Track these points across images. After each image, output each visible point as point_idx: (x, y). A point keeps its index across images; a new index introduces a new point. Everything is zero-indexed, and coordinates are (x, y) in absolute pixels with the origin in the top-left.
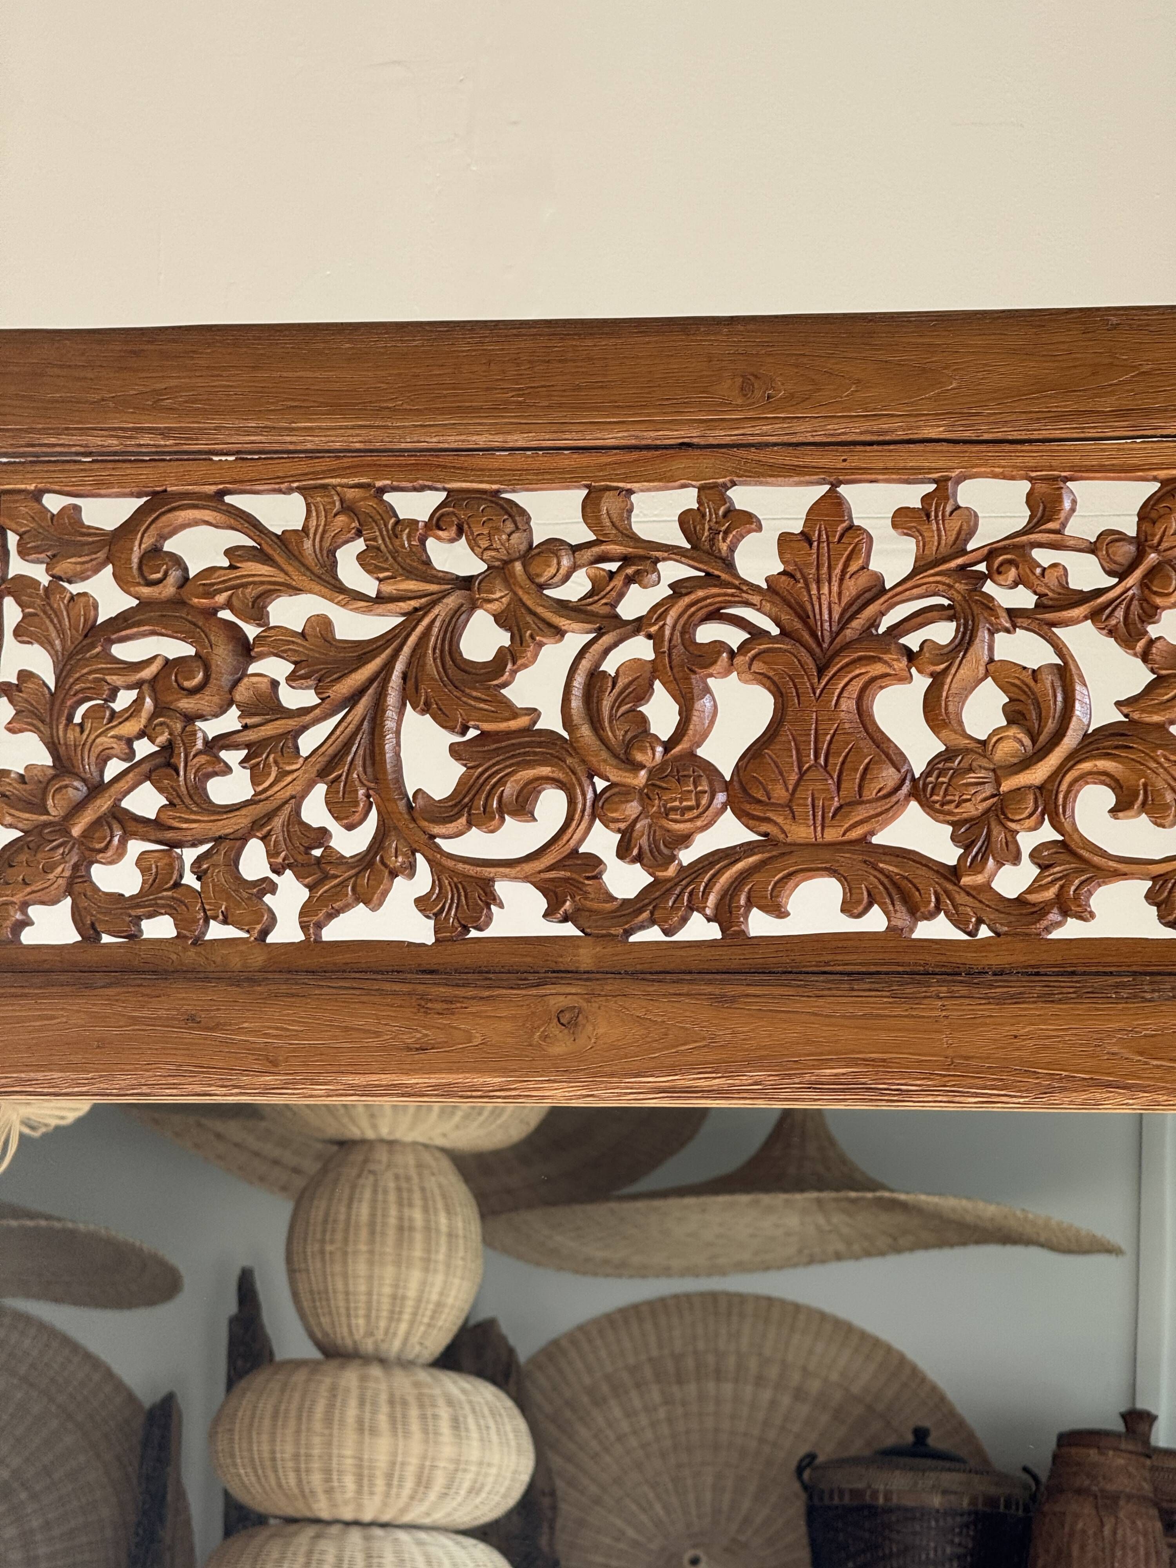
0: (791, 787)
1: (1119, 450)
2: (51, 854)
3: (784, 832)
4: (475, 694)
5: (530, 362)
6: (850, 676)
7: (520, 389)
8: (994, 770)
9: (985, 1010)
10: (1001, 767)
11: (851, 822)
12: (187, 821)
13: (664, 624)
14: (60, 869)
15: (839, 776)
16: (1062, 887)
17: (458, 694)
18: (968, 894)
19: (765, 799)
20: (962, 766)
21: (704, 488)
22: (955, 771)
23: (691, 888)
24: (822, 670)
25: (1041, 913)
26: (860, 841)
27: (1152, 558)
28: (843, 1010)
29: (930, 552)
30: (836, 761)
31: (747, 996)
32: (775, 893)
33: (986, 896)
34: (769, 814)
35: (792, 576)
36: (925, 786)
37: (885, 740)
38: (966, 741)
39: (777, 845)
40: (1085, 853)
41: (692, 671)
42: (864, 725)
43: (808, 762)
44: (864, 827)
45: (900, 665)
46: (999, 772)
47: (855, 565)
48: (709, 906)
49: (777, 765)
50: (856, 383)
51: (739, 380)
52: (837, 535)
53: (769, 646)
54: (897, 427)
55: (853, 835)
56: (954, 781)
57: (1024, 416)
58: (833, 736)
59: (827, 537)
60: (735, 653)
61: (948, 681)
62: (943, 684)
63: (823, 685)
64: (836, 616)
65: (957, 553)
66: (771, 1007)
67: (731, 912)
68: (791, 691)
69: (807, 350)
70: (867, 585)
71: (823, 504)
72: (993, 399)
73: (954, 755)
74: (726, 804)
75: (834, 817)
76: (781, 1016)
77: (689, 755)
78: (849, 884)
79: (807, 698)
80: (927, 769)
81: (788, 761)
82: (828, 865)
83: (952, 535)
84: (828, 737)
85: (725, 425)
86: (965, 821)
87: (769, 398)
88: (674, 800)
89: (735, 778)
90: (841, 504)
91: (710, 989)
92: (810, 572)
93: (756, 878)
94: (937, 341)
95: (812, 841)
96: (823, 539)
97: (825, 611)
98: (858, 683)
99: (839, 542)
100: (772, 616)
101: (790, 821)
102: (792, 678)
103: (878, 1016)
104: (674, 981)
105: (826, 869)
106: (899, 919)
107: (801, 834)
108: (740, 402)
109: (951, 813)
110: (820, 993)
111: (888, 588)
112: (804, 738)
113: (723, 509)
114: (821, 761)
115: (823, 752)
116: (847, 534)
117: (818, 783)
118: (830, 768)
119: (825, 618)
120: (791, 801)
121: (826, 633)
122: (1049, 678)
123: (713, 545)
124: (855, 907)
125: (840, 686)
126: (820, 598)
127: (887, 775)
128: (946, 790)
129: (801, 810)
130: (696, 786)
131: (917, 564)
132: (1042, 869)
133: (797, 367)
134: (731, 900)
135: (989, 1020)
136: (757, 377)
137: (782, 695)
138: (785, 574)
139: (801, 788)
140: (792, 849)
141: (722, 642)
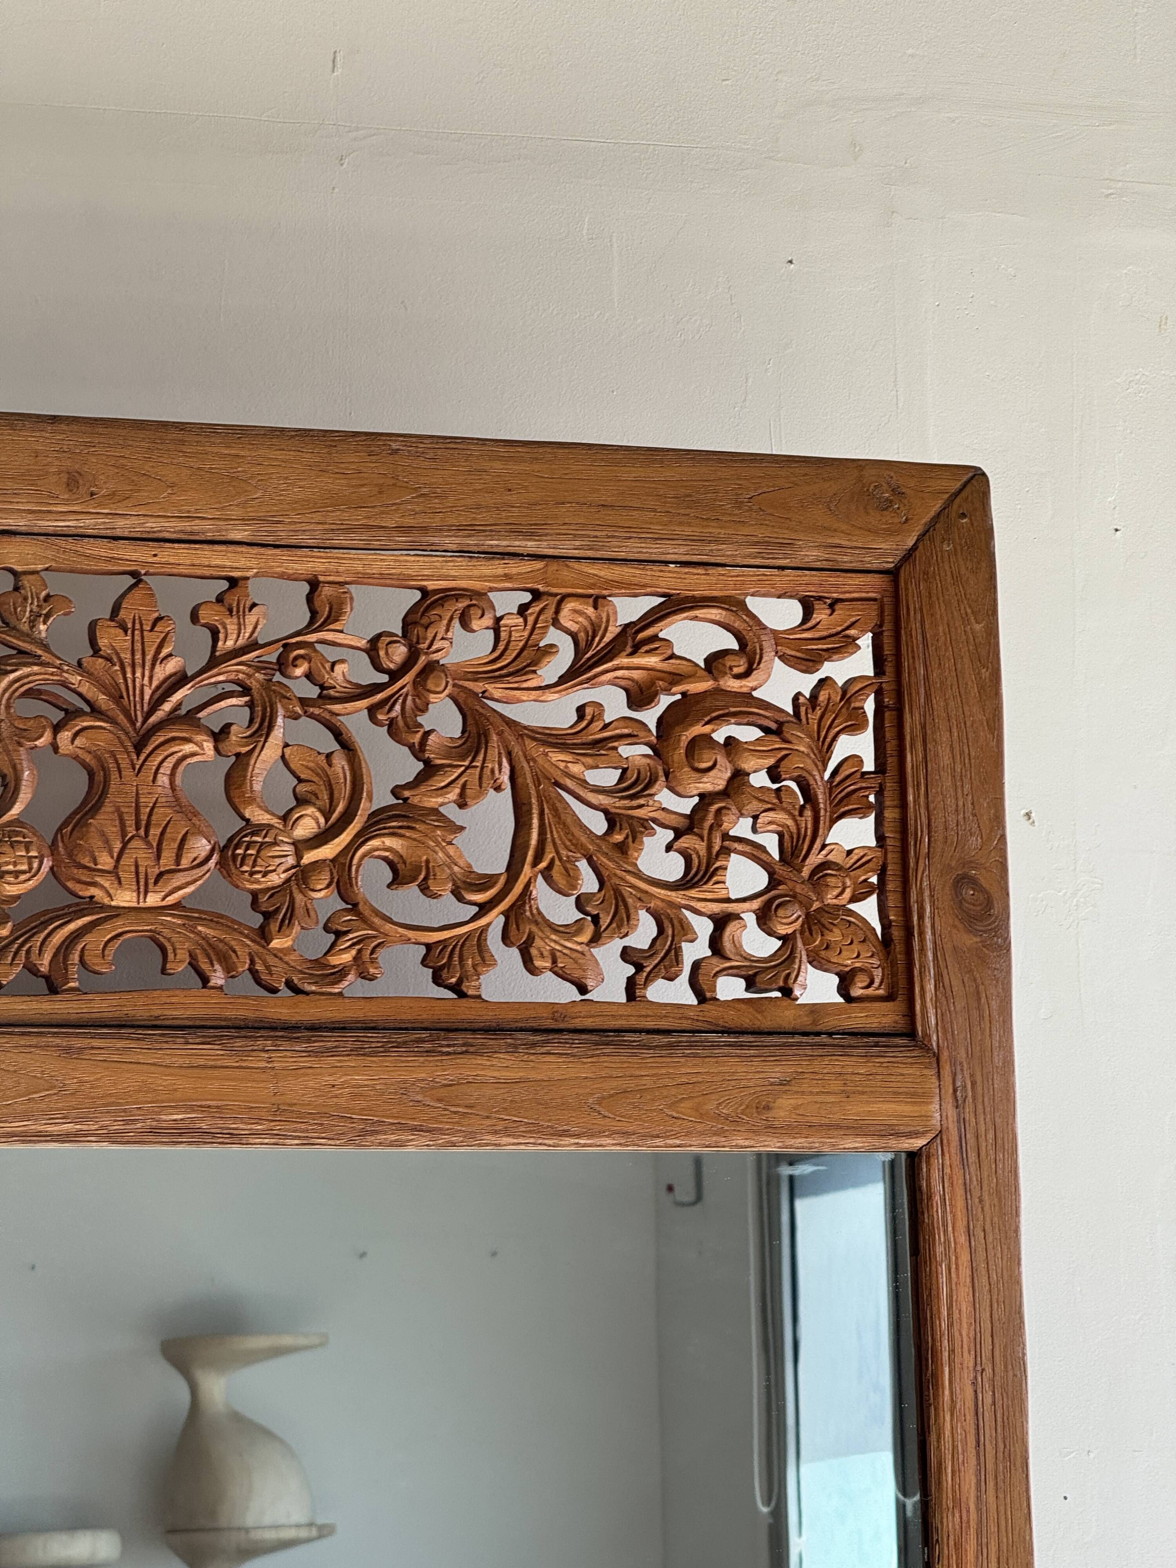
0: (115, 855)
1: (396, 561)
3: (110, 896)
6: (166, 753)
8: (293, 844)
9: (305, 1062)
10: (299, 841)
11: (170, 888)
15: (160, 844)
16: (359, 951)
18: (276, 956)
19: (91, 865)
20: (267, 840)
21: (25, 573)
22: (262, 844)
23: (28, 946)
24: (138, 748)
25: (341, 973)
26: (177, 906)
27: (422, 660)
28: (180, 1061)
29: (230, 643)
30: (155, 832)
31: (93, 1048)
32: (106, 952)
33: (291, 958)
34: (98, 879)
35: (108, 659)
36: (234, 857)
37: (196, 814)
38: (269, 817)
39: (103, 908)
40: (377, 921)
41: (20, 744)
42: (177, 800)
43: (131, 831)
44: (181, 893)
45: (209, 746)
46: (299, 845)
47: (165, 651)
48: (44, 964)
49: (103, 834)
50: (172, 486)
51: (64, 477)
52: (150, 623)
53: (91, 723)
54: (207, 529)
55: (171, 900)
56: (262, 853)
57: (320, 527)
58: (153, 808)
59: (141, 625)
60: (57, 728)
61: (252, 762)
62: (248, 764)
63: (140, 762)
64: (147, 697)
65: (253, 646)
66: (116, 1058)
67: (66, 969)
68: (112, 766)
69: (126, 452)
70: (173, 671)
71: (137, 593)
72: (294, 509)
73: (259, 829)
74: (52, 868)
75: (156, 882)
76: (124, 1066)
77: (17, 822)
78: (173, 945)
79: (128, 773)
80: (233, 842)
81: (113, 831)
82: (153, 927)
83: (249, 629)
84: (148, 810)
85: (50, 517)
86: (268, 889)
87: (92, 494)
88: (8, 863)
89: (60, 844)
90: (153, 595)
91: (58, 1041)
92: (126, 656)
93: (88, 938)
94: (242, 453)
95: (135, 905)
96: (137, 626)
97: (137, 692)
98: (172, 760)
99: (152, 630)
100: (89, 696)
101: (116, 886)
102: (113, 754)
103: (212, 1067)
104: (23, 1034)
105: (150, 931)
106: (218, 978)
107: (125, 898)
108: (66, 496)
109: (257, 882)
110: (158, 1046)
111: (189, 674)
112: (127, 810)
113: (43, 594)
114: (142, 832)
115: (144, 823)
116: (159, 624)
117: (139, 852)
118: (150, 838)
119: (137, 699)
120: (116, 867)
121: (139, 713)
122: (340, 763)
123: (34, 626)
124: (179, 966)
125: (156, 763)
126: (134, 681)
127: (201, 846)
128: (255, 861)
129: (127, 876)
130: (28, 851)
131: (217, 654)
132: (339, 934)
133: (117, 468)
134: (66, 958)
135: (310, 1071)
136: (81, 475)
137: (104, 769)
138: (102, 657)
139: (125, 856)
140: (118, 912)
141: (46, 718)
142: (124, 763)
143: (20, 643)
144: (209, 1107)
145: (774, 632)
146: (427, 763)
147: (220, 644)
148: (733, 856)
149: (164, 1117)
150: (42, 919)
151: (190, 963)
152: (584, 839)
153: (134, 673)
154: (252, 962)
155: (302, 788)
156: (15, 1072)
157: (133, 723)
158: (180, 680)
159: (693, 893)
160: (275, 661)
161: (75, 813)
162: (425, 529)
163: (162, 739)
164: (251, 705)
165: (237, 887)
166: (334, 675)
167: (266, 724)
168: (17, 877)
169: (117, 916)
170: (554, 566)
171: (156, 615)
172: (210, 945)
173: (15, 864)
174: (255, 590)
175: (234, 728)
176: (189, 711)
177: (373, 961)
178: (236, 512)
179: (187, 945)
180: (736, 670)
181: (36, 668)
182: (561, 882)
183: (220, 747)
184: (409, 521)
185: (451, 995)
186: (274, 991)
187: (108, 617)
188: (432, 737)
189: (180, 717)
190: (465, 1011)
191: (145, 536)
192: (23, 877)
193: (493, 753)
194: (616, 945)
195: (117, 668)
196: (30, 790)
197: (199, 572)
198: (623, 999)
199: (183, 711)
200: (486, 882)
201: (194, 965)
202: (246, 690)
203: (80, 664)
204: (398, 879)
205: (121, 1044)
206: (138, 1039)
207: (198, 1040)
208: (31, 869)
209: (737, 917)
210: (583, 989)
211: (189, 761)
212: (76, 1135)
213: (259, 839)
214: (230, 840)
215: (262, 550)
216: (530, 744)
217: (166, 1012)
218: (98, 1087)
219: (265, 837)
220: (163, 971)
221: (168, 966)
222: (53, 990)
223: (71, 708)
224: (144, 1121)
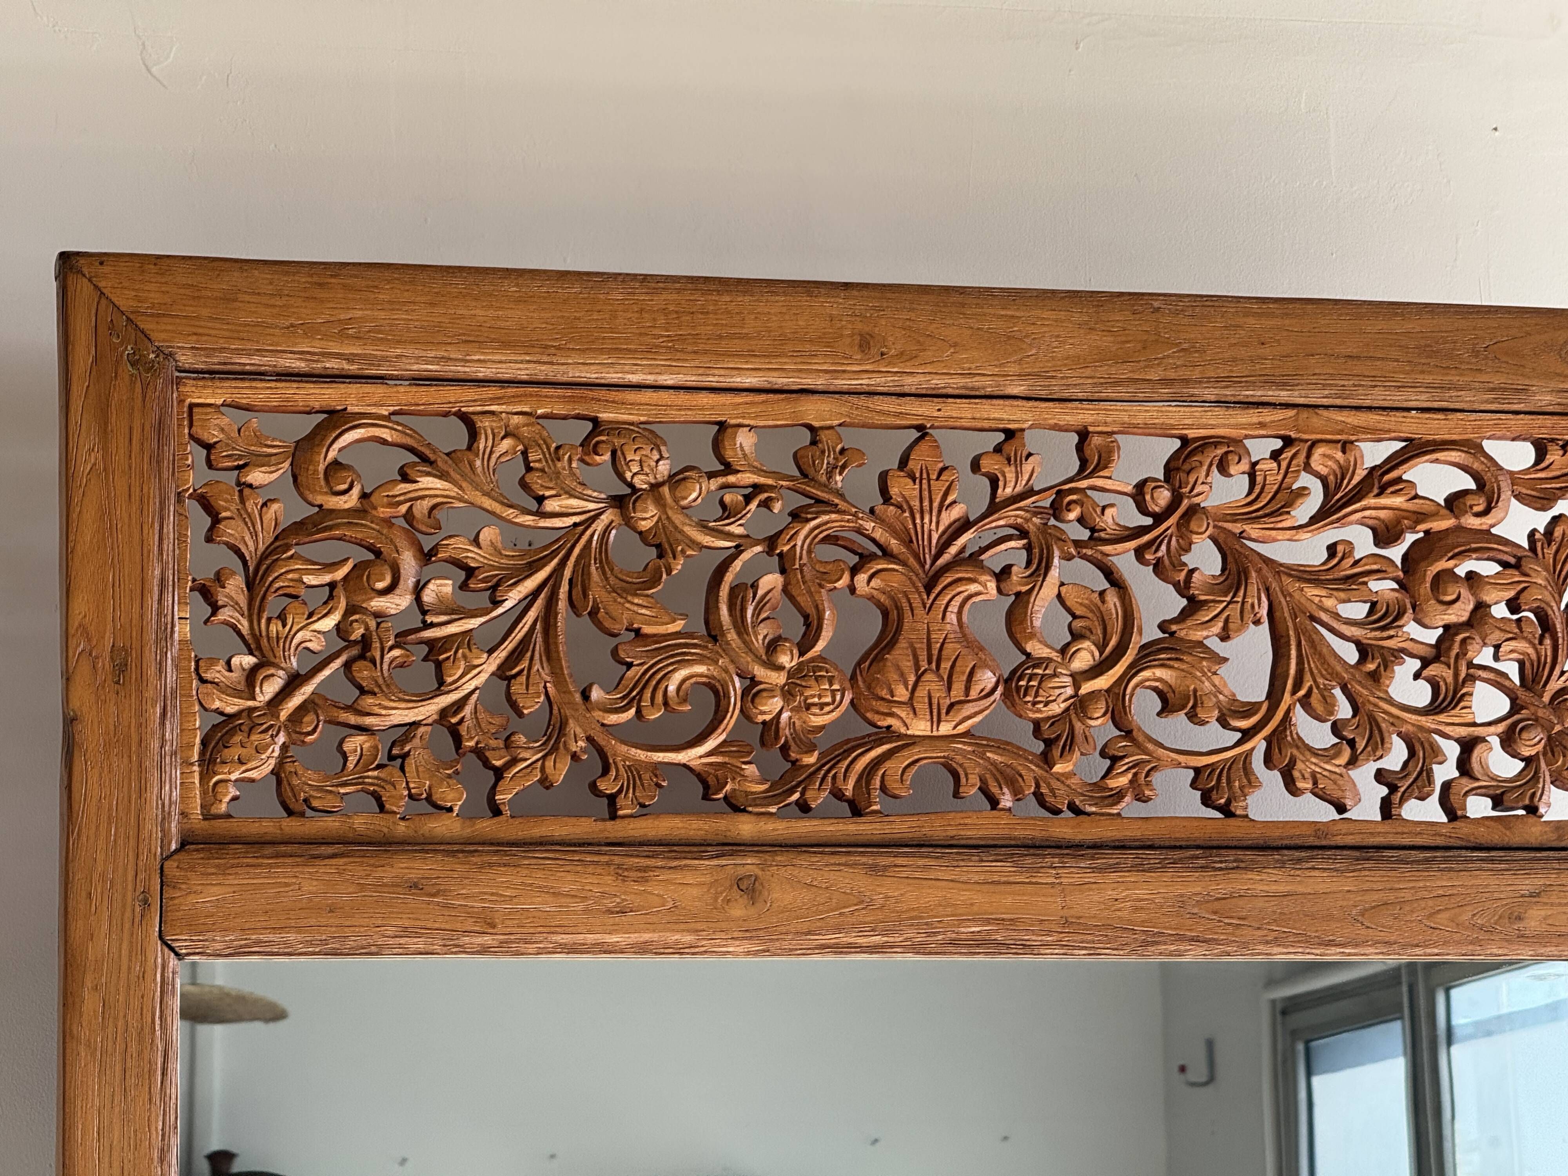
0: (910, 687)
1: (1158, 411)
2: (262, 736)
3: (906, 725)
4: (636, 601)
5: (677, 312)
6: (954, 593)
7: (668, 336)
8: (1071, 675)
9: (1090, 877)
10: (1076, 673)
11: (961, 717)
12: (386, 708)
13: (795, 545)
14: (270, 750)
15: (950, 676)
16: (1135, 775)
17: (622, 601)
18: (1058, 780)
19: (889, 697)
20: (1047, 672)
21: (822, 428)
22: (1043, 676)
23: (833, 772)
24: (929, 588)
25: (1118, 796)
26: (967, 734)
27: (1185, 503)
28: (976, 878)
29: (1009, 490)
30: (946, 665)
31: (896, 866)
32: (905, 778)
33: (1073, 781)
34: (894, 710)
35: (899, 506)
36: (1018, 688)
37: (982, 649)
38: (1049, 650)
39: (900, 736)
40: (1150, 746)
41: (821, 586)
42: (964, 636)
43: (924, 665)
44: (970, 722)
45: (992, 585)
46: (1077, 677)
47: (950, 499)
48: (849, 788)
49: (898, 668)
50: (955, 345)
51: (857, 338)
52: (936, 473)
53: (885, 566)
54: (988, 385)
55: (962, 728)
56: (1043, 684)
57: (1090, 381)
58: (943, 644)
59: (928, 475)
60: (855, 571)
61: (1032, 600)
62: (1028, 602)
63: (930, 601)
64: (934, 542)
65: (1029, 492)
66: (917, 875)
67: (869, 794)
68: (905, 605)
69: (912, 315)
70: (957, 516)
71: (923, 446)
72: (1065, 365)
73: (1040, 662)
74: (852, 702)
75: (948, 713)
76: (924, 882)
77: (820, 658)
78: (965, 770)
79: (920, 612)
80: (1015, 674)
81: (907, 664)
82: (946, 754)
83: (1026, 477)
84: (938, 645)
85: (846, 376)
86: (1049, 718)
87: (882, 354)
88: (813, 696)
89: (859, 678)
90: (938, 447)
91: (864, 860)
92: (916, 504)
93: (888, 764)
94: (1018, 314)
95: (929, 733)
96: (925, 476)
97: (926, 537)
98: (959, 599)
99: (938, 479)
100: (882, 541)
101: (911, 715)
102: (906, 594)
103: (1005, 883)
104: (833, 853)
105: (944, 757)
106: (1007, 801)
107: (920, 727)
108: (859, 357)
109: (1039, 711)
110: (955, 863)
111: (971, 519)
112: (919, 646)
113: (839, 447)
114: (934, 666)
115: (935, 658)
116: (945, 473)
117: (932, 685)
118: (941, 671)
119: (926, 543)
120: (911, 698)
121: (927, 556)
122: (1112, 599)
123: (831, 477)
124: (971, 790)
125: (945, 602)
126: (923, 527)
127: (987, 679)
128: (1037, 692)
129: (922, 706)
130: (831, 685)
131: (997, 500)
132: (1115, 760)
133: (905, 329)
134: (868, 783)
135: (1094, 886)
136: (871, 336)
137: (897, 608)
138: (893, 505)
139: (919, 688)
140: (914, 741)
141: (844, 562)
142: (917, 603)
143: (819, 493)
144: (1003, 920)
145: (1511, 473)
146: (1191, 599)
147: (1000, 491)
148: (1478, 683)
149: (963, 930)
150: (845, 747)
151: (980, 789)
152: (1339, 668)
153: (922, 519)
154: (1038, 786)
155: (1078, 624)
156: (827, 888)
157: (923, 566)
158: (964, 525)
159: (1442, 718)
160: (1048, 505)
161: (872, 649)
162: (1186, 382)
163: (949, 580)
164: (1029, 548)
165: (1021, 716)
166: (1105, 518)
167: (1043, 564)
168: (822, 709)
169: (914, 743)
170: (1305, 414)
171: (941, 465)
172: (998, 770)
173: (820, 697)
174: (1032, 440)
175: (1015, 569)
176: (971, 555)
177: (1148, 784)
178: (1013, 369)
179: (977, 770)
180: (1476, 509)
181: (833, 516)
182: (1319, 708)
183: (1002, 586)
184: (1171, 374)
185: (1218, 815)
186: (1056, 812)
187: (896, 467)
188: (1196, 575)
189: (964, 559)
190: (1234, 830)
191: (929, 392)
192: (827, 709)
193: (1253, 589)
194: (1371, 767)
195: (907, 514)
196: (830, 629)
197: (979, 425)
198: (1378, 818)
199: (967, 554)
200: (1250, 709)
201: (984, 790)
202: (1023, 533)
203: (872, 511)
204: (1167, 707)
205: (921, 862)
206: (937, 858)
207: (991, 858)
208: (834, 701)
209: (1483, 740)
210: (1341, 808)
211: (974, 600)
212: (883, 947)
213: (1040, 671)
214: (1014, 672)
215: (1036, 404)
216: (1286, 580)
217: (962, 833)
218: (901, 902)
219: (1045, 669)
220: (956, 794)
221: (961, 790)
222: (857, 810)
223: (866, 553)
224: (944, 933)
